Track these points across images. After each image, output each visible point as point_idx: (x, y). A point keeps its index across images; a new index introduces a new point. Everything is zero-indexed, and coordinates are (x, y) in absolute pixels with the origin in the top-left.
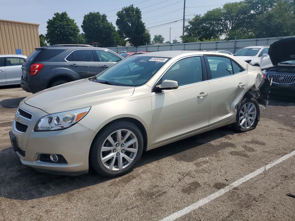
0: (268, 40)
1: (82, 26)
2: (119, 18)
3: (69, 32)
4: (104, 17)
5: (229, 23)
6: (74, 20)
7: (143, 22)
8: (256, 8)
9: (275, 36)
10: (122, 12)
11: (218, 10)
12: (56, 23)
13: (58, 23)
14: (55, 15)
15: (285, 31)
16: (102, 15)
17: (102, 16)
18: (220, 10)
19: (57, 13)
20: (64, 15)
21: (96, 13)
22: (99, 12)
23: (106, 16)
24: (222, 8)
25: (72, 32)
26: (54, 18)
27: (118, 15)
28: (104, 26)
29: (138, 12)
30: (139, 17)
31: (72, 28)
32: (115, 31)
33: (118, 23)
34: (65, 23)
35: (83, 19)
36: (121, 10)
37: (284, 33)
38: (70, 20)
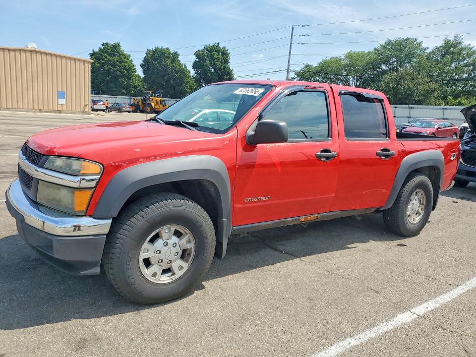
0: (396, 107)
1: (142, 66)
2: (197, 60)
3: (121, 72)
4: (176, 55)
5: (351, 79)
6: (129, 56)
7: (231, 68)
8: (389, 62)
9: (406, 104)
10: (203, 51)
11: (338, 60)
12: (104, 57)
13: (106, 58)
14: (103, 45)
15: (417, 99)
16: (172, 52)
17: (173, 54)
18: (340, 60)
19: (107, 44)
20: (116, 47)
21: (164, 50)
22: (170, 48)
23: (178, 55)
24: (343, 57)
25: (126, 72)
26: (100, 49)
27: (196, 56)
28: (174, 69)
29: (225, 53)
30: (226, 62)
31: (125, 66)
32: (189, 77)
33: (196, 66)
34: (116, 58)
35: (145, 55)
36: (201, 48)
37: (416, 101)
38: (124, 55)
